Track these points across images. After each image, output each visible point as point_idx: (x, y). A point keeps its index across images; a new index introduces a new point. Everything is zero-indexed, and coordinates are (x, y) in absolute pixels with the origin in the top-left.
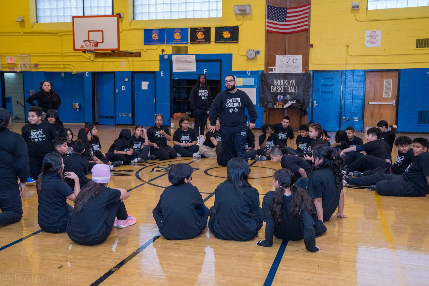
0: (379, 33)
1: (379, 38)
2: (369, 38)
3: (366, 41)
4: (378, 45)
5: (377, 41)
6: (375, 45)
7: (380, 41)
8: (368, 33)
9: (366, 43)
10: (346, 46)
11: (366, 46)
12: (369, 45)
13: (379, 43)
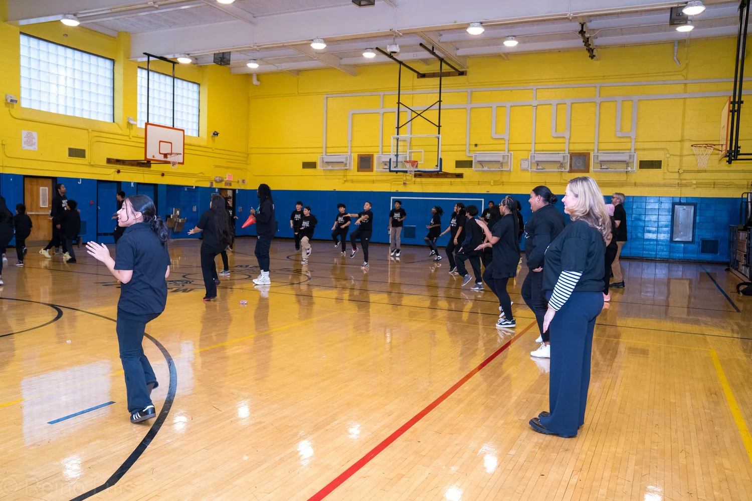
0: (35, 134)
1: (35, 141)
2: (26, 139)
3: (23, 143)
4: (35, 148)
5: (33, 144)
6: (32, 148)
7: (37, 144)
8: (24, 133)
9: (23, 145)
10: (2, 144)
11: (23, 147)
12: (27, 147)
13: (36, 146)
